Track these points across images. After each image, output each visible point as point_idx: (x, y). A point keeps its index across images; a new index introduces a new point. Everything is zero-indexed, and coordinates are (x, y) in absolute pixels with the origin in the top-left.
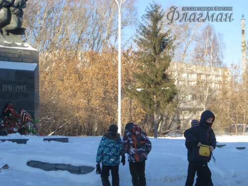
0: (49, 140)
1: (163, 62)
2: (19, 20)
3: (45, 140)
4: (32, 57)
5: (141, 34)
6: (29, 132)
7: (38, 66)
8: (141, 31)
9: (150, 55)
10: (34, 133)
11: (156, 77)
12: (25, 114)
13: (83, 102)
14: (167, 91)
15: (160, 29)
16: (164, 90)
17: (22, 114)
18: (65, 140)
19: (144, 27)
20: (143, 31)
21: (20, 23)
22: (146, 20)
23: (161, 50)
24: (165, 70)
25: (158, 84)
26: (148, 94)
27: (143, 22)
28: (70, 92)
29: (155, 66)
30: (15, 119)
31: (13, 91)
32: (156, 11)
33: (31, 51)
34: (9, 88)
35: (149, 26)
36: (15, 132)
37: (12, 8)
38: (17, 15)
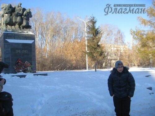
1: (98, 40)
3: (34, 75)
5: (88, 29)
6: (28, 71)
7: (34, 41)
8: (88, 28)
9: (92, 37)
10: (31, 72)
11: (95, 46)
12: (27, 63)
14: (99, 51)
15: (95, 26)
16: (98, 51)
17: (25, 63)
18: (46, 75)
19: (89, 26)
20: (89, 28)
22: (90, 23)
23: (96, 35)
24: (98, 43)
25: (96, 48)
26: (91, 53)
27: (89, 25)
29: (94, 42)
30: (20, 66)
31: (21, 53)
32: (94, 19)
33: (31, 35)
34: (19, 51)
35: (91, 26)
36: (21, 72)
37: (23, 16)
38: (26, 20)
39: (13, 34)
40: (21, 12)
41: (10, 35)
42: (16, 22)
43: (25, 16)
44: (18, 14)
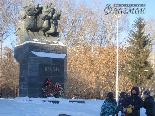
0: (73, 101)
1: (145, 54)
2: (55, 27)
3: (70, 101)
4: (63, 50)
5: (131, 36)
6: (60, 96)
7: (67, 55)
8: (131, 34)
9: (137, 49)
10: (63, 97)
12: (58, 85)
13: (94, 78)
14: (147, 72)
15: (143, 33)
16: (145, 72)
17: (56, 85)
18: (83, 102)
19: (133, 32)
20: (133, 35)
21: (56, 29)
22: (135, 27)
23: (144, 46)
24: (146, 59)
25: (142, 67)
26: (135, 74)
27: (132, 29)
28: (86, 71)
29: (139, 56)
30: (52, 88)
31: (51, 71)
32: (141, 22)
33: (62, 47)
34: (49, 69)
35: (136, 31)
36: (52, 96)
37: (51, 20)
38: (54, 25)
39: (41, 44)
40: (50, 15)
41: (37, 45)
42: (41, 28)
43: (55, 19)
44: (46, 18)
